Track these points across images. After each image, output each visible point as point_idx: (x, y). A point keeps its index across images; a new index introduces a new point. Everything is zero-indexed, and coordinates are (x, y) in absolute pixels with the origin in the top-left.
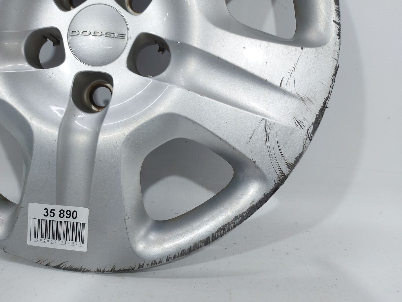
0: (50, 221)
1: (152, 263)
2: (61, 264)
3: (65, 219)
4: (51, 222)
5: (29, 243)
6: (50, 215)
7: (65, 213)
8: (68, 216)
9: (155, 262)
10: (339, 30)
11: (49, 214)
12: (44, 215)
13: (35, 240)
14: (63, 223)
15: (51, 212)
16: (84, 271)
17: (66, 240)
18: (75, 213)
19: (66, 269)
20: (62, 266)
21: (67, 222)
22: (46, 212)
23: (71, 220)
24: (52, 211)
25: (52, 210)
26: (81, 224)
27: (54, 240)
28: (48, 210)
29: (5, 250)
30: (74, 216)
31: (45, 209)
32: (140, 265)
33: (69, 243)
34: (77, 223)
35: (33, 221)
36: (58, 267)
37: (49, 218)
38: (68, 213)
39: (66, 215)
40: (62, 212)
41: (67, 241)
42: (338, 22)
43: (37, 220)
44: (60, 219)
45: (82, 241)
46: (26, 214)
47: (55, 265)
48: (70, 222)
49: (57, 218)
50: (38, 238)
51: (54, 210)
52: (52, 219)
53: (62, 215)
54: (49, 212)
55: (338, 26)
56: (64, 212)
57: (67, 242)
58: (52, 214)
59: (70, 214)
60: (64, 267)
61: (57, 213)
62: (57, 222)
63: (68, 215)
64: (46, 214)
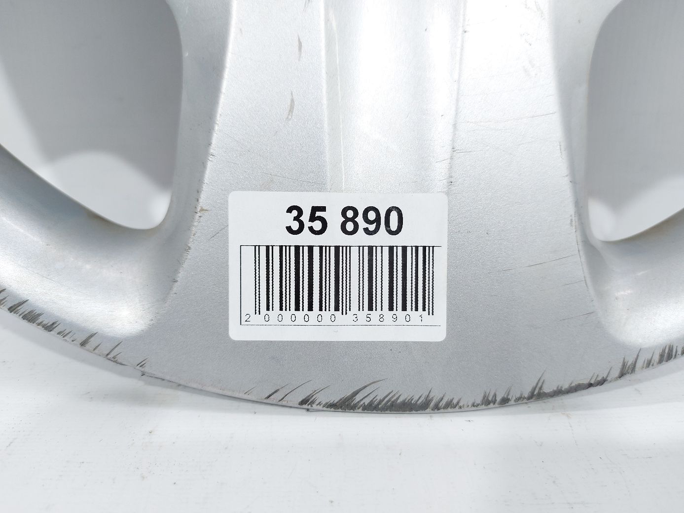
0: (311, 248)
1: (662, 356)
2: (356, 393)
3: (361, 239)
4: (316, 251)
5: (237, 332)
6: (311, 229)
7: (360, 219)
8: (372, 227)
9: (671, 349)
11: (307, 224)
12: (289, 229)
13: (259, 319)
14: (355, 252)
15: (313, 218)
16: (437, 408)
17: (370, 308)
18: (394, 216)
19: (373, 408)
20: (358, 398)
21: (371, 248)
22: (296, 219)
23: (382, 238)
24: (318, 214)
25: (315, 209)
26: (421, 250)
27: (326, 314)
28: (300, 212)
29: (146, 369)
30: (394, 226)
31: (290, 210)
32: (624, 365)
33: (381, 317)
34: (404, 249)
35: (249, 253)
36: (345, 405)
37: (306, 239)
38: (372, 216)
39: (362, 224)
40: (350, 214)
41: (373, 313)
43: (263, 250)
44: (343, 240)
45: (426, 304)
46: (221, 233)
47: (335, 399)
48: (379, 249)
49: (334, 236)
50: (270, 312)
51: (323, 209)
52: (317, 241)
53: (350, 226)
54: (305, 218)
56: (356, 213)
57: (375, 314)
58: (317, 225)
59: (378, 220)
60: (367, 401)
61: (334, 218)
62: (337, 249)
63: (371, 223)
64: (295, 226)
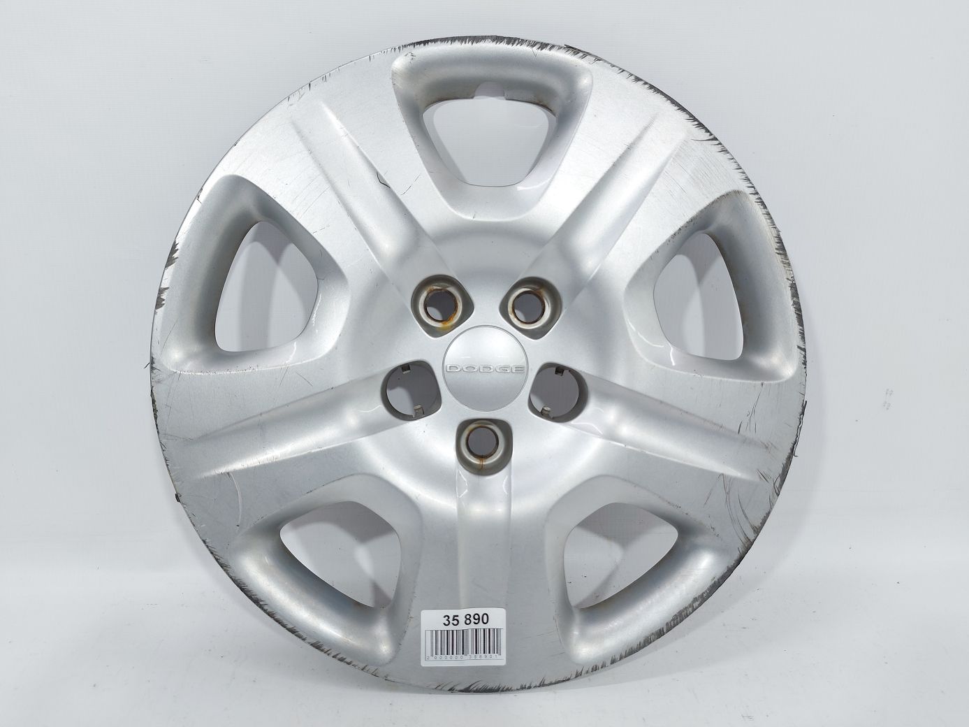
0: (453, 631)
1: (592, 669)
2: (471, 686)
3: (473, 626)
4: (455, 632)
5: (424, 664)
6: (453, 624)
7: (472, 619)
8: (477, 621)
9: (596, 666)
10: (805, 357)
11: (451, 622)
12: (445, 624)
13: (433, 658)
14: (470, 631)
15: (454, 620)
16: (503, 691)
17: (476, 653)
18: (485, 616)
19: (478, 691)
20: (472, 687)
21: (476, 630)
22: (447, 620)
23: (481, 626)
24: (455, 618)
25: (454, 616)
26: (496, 630)
27: (459, 656)
28: (449, 617)
29: (389, 678)
30: (485, 621)
31: (445, 617)
32: (577, 673)
33: (481, 656)
34: (489, 630)
35: (429, 634)
36: (467, 690)
37: (451, 627)
38: (477, 617)
40: (468, 617)
42: (803, 347)
43: (434, 632)
44: (465, 627)
45: (498, 652)
46: (419, 625)
47: (462, 688)
48: (479, 630)
49: (462, 626)
50: (437, 656)
51: (457, 616)
52: (455, 628)
53: (468, 622)
54: (451, 619)
55: (803, 353)
56: (470, 617)
57: (478, 655)
58: (455, 622)
59: (479, 619)
60: (475, 689)
61: (462, 619)
62: (463, 631)
63: (475, 619)
64: (447, 623)
